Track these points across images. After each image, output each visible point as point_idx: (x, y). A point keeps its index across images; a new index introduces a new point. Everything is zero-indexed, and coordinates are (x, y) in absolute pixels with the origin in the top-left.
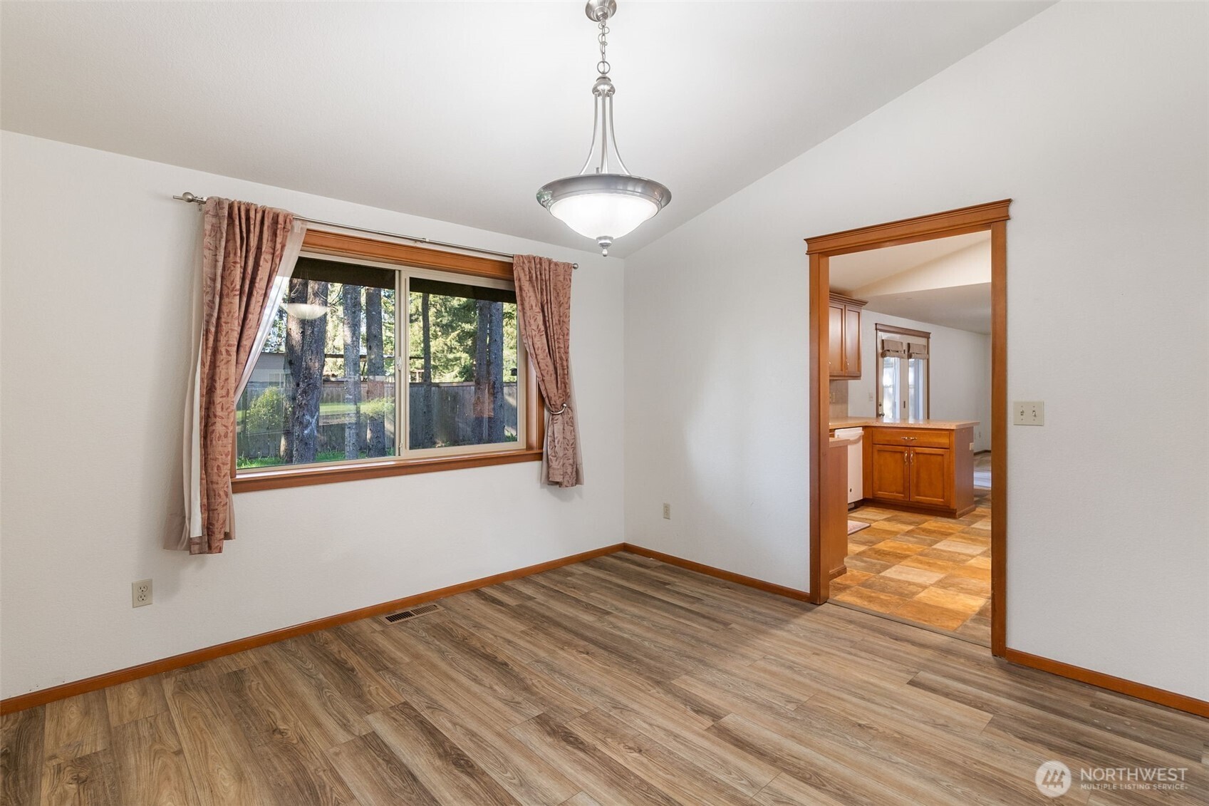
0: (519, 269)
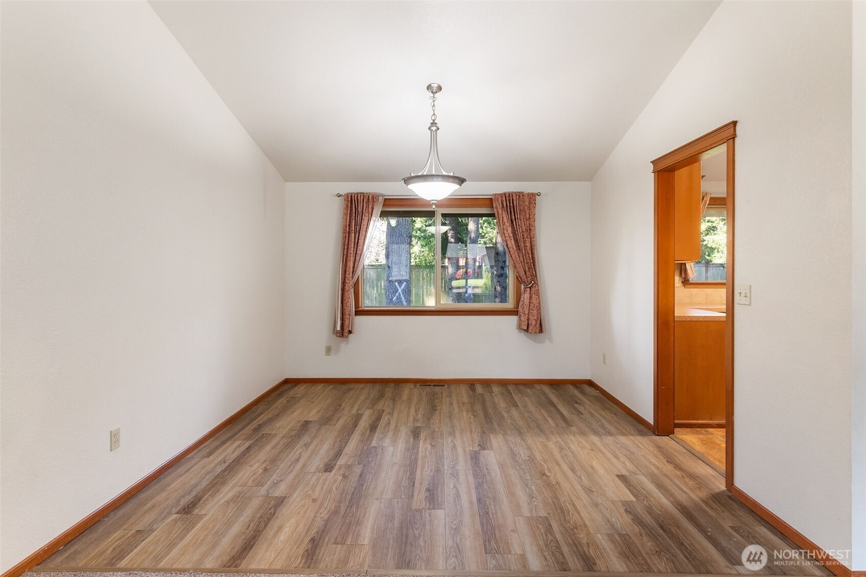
0: (497, 202)
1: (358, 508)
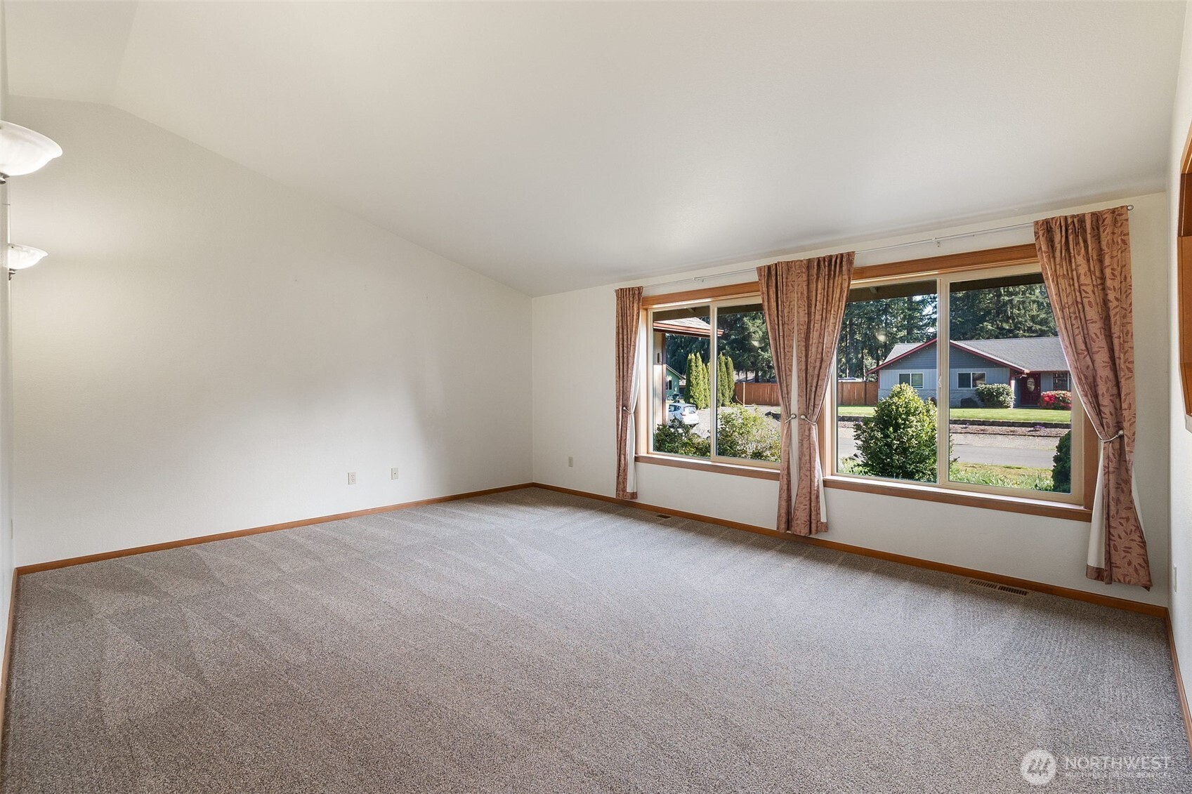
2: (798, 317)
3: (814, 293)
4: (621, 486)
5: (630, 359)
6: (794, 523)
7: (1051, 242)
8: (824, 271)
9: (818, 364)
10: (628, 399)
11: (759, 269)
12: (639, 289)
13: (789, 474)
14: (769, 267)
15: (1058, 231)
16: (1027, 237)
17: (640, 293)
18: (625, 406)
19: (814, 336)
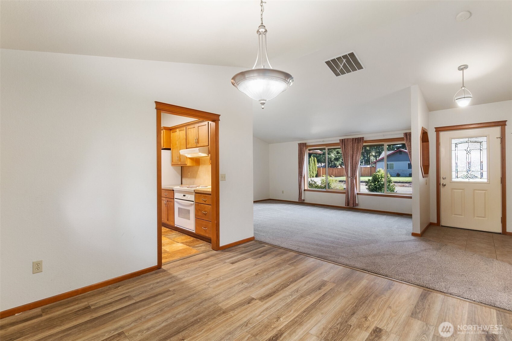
1: (364, 294)
2: (350, 153)
3: (354, 147)
4: (300, 198)
5: (303, 162)
6: (350, 204)
7: (407, 137)
8: (357, 141)
9: (355, 164)
10: (302, 173)
11: (340, 140)
12: (306, 143)
13: (348, 192)
14: (343, 140)
15: (408, 136)
16: (402, 136)
17: (306, 145)
18: (301, 175)
19: (354, 157)
